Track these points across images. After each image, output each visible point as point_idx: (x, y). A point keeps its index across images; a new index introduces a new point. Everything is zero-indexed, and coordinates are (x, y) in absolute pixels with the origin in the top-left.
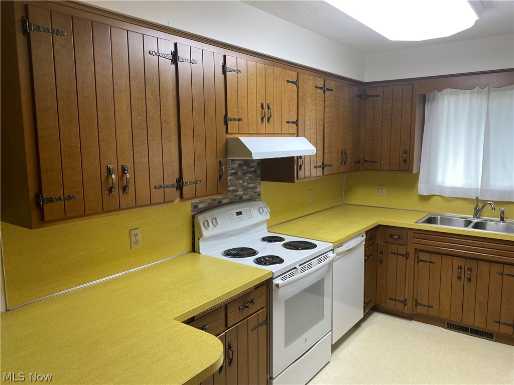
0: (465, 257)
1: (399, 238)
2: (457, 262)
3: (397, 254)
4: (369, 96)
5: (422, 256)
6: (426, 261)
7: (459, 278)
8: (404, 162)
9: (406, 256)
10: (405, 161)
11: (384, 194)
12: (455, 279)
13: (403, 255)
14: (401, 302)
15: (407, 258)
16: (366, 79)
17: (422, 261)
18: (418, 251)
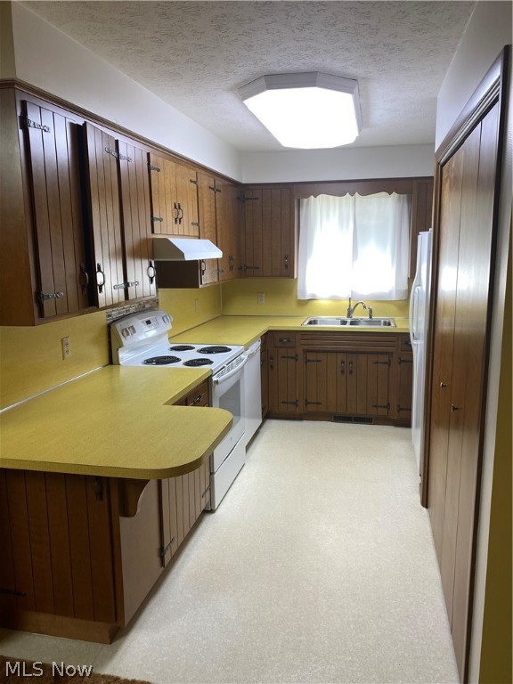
0: (347, 352)
1: (289, 341)
2: (341, 357)
3: (287, 357)
4: (248, 199)
5: (311, 356)
6: (313, 361)
7: (343, 372)
9: (295, 358)
10: (286, 266)
11: (264, 302)
12: (339, 373)
13: (292, 358)
14: (293, 403)
15: (297, 360)
16: (244, 181)
17: (310, 361)
18: (305, 352)
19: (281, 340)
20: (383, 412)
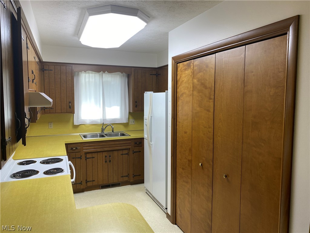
0: (108, 151)
1: (76, 149)
2: (105, 154)
3: (75, 158)
4: (46, 70)
5: (88, 156)
6: (90, 158)
7: (106, 162)
8: (70, 108)
12: (104, 162)
13: (78, 158)
15: (81, 159)
17: (88, 158)
18: (86, 153)
19: (72, 149)
20: (126, 179)
